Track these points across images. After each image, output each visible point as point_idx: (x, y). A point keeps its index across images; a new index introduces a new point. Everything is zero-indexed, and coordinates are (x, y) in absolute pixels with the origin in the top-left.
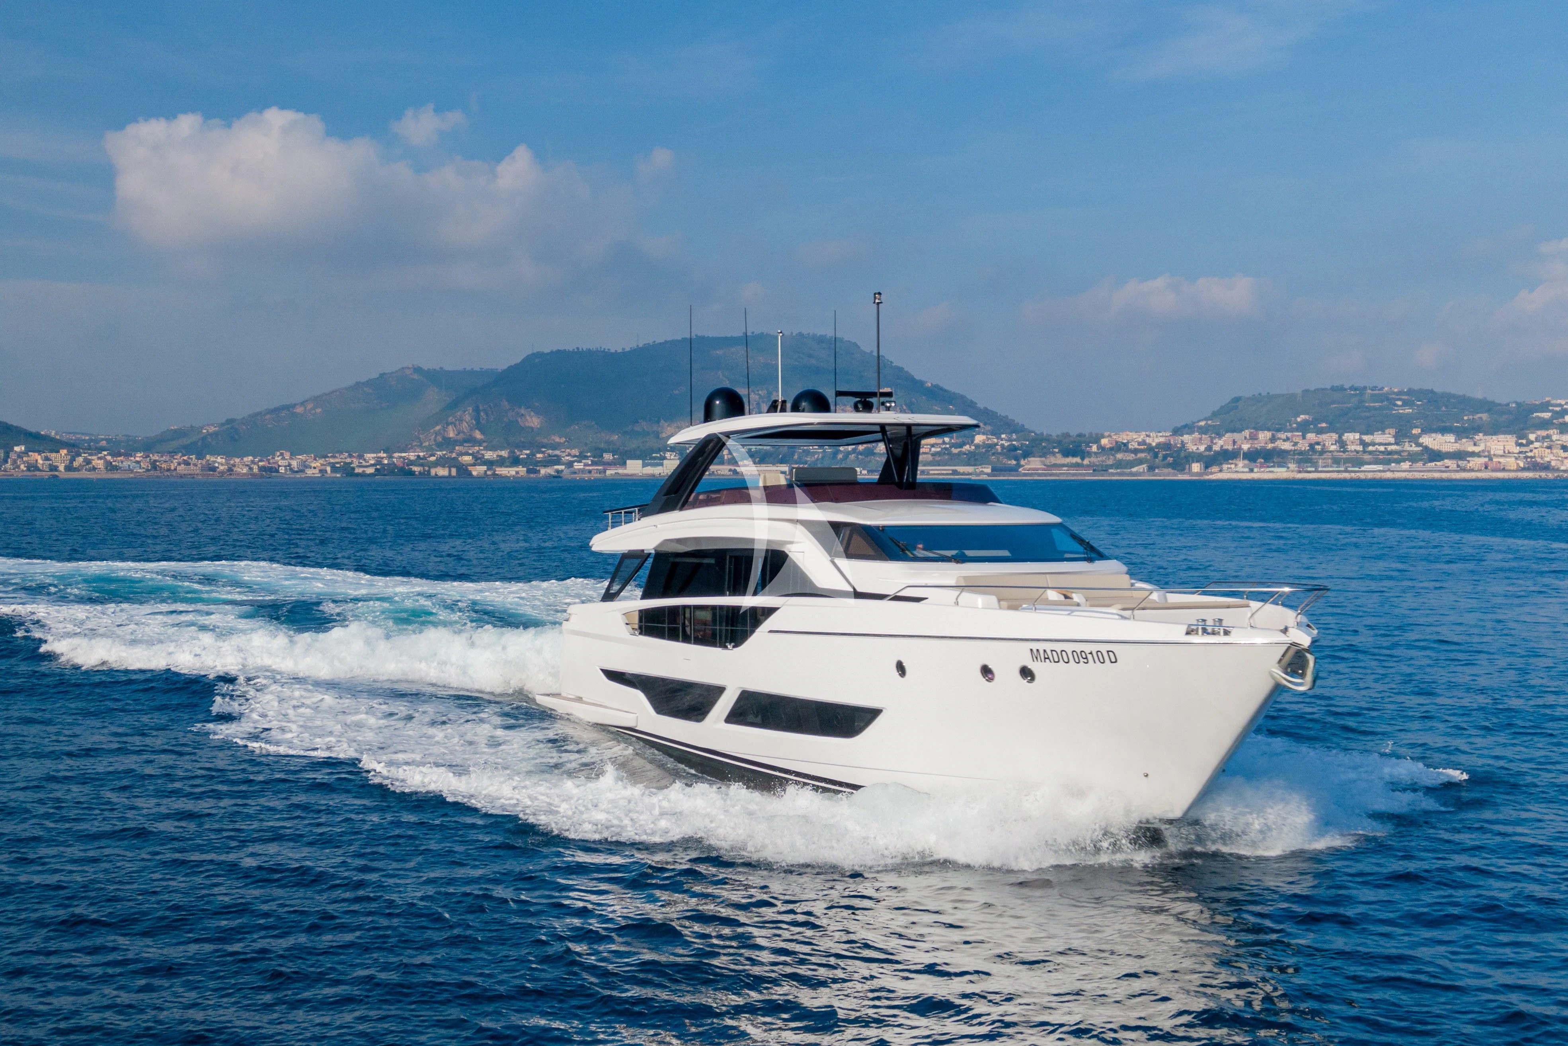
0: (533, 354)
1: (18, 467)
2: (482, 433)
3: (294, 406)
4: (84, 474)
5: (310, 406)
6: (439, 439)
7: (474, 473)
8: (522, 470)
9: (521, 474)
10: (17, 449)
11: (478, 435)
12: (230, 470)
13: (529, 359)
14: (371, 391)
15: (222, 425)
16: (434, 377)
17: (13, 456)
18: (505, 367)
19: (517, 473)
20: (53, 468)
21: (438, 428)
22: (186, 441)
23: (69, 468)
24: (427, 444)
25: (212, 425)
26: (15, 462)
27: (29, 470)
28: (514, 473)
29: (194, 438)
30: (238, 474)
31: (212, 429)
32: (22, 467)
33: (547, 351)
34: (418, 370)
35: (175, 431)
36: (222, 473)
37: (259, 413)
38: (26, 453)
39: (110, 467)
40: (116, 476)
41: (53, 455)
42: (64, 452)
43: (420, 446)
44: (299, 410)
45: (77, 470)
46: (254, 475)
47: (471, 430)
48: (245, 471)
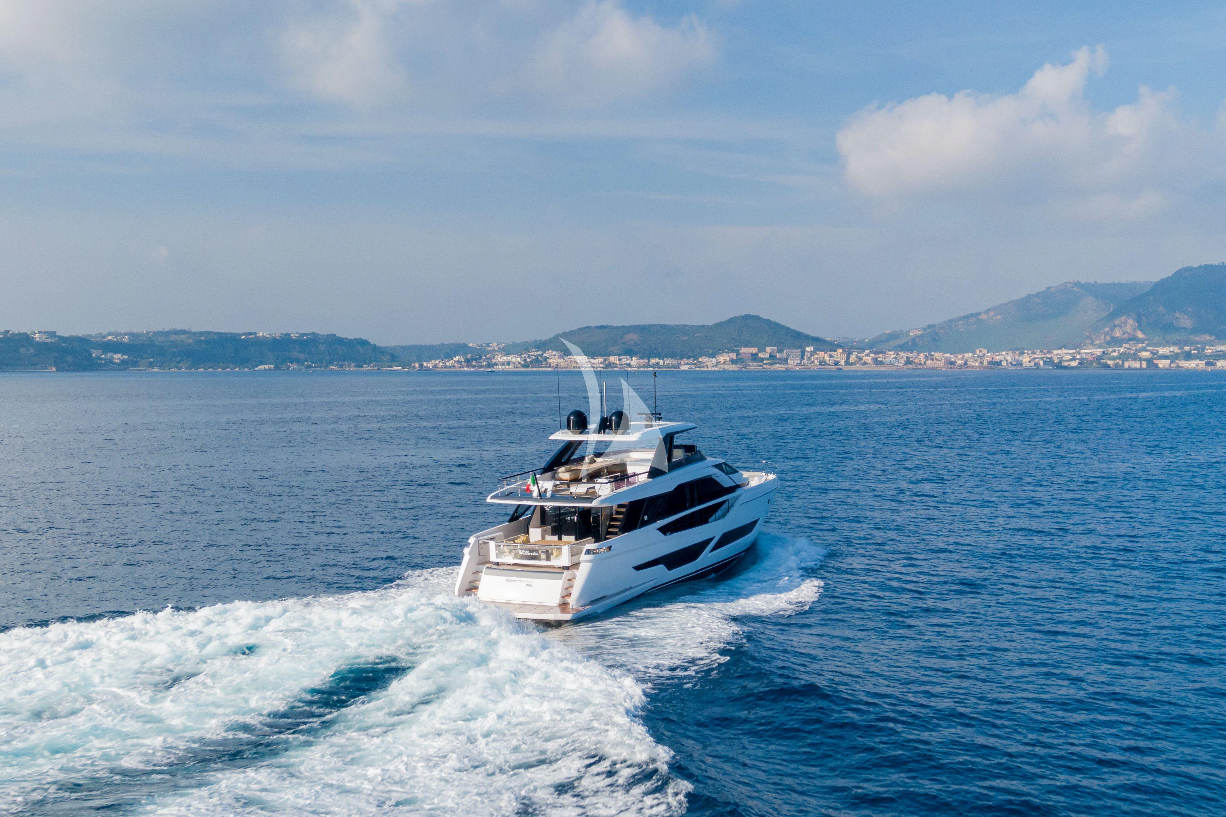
0: (1183, 269)
1: (813, 362)
2: (1144, 333)
3: (979, 314)
4: (858, 367)
5: (992, 314)
6: (1108, 338)
7: (1161, 366)
8: (1202, 364)
9: (1201, 366)
10: (808, 349)
11: (1140, 335)
12: (966, 363)
13: (1179, 273)
14: (1039, 301)
15: (924, 329)
16: (1092, 289)
17: (807, 355)
18: (1159, 280)
19: (1197, 365)
20: (837, 363)
21: (1106, 329)
22: (901, 342)
23: (847, 363)
24: (1098, 342)
25: (917, 329)
26: (809, 359)
27: (820, 364)
28: (1194, 365)
29: (906, 339)
30: (973, 367)
31: (918, 333)
32: (816, 362)
33: (1196, 265)
34: (1078, 284)
35: (889, 334)
36: (960, 366)
37: (951, 321)
38: (815, 351)
39: (875, 361)
40: (882, 368)
41: (834, 354)
42: (840, 351)
43: (1092, 344)
44: (983, 317)
45: (853, 364)
46: (984, 367)
47: (1134, 330)
48: (977, 364)
